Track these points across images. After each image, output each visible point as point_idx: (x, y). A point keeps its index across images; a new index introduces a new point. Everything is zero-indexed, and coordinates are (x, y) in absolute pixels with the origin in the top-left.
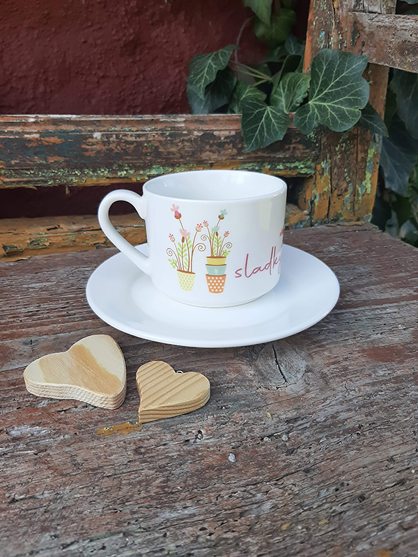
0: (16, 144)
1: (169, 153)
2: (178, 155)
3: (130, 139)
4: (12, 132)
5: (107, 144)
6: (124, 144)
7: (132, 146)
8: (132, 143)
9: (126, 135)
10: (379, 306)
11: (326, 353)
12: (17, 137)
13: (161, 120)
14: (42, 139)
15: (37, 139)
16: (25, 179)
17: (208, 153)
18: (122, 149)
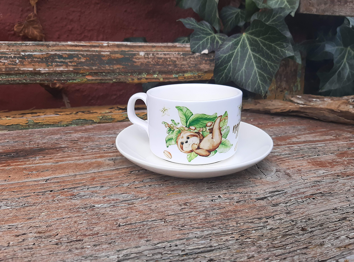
0: (96, 57)
1: (182, 65)
2: (187, 66)
3: (160, 56)
4: (94, 51)
5: (147, 59)
6: (156, 59)
7: (161, 60)
8: (161, 58)
9: (158, 54)
10: (314, 144)
11: (287, 164)
12: (97, 53)
13: (178, 46)
14: (111, 55)
15: (108, 55)
16: (100, 78)
17: (204, 65)
18: (155, 62)
